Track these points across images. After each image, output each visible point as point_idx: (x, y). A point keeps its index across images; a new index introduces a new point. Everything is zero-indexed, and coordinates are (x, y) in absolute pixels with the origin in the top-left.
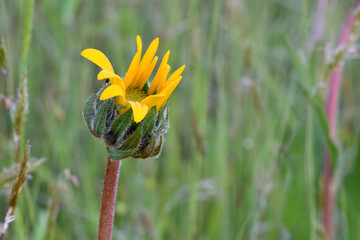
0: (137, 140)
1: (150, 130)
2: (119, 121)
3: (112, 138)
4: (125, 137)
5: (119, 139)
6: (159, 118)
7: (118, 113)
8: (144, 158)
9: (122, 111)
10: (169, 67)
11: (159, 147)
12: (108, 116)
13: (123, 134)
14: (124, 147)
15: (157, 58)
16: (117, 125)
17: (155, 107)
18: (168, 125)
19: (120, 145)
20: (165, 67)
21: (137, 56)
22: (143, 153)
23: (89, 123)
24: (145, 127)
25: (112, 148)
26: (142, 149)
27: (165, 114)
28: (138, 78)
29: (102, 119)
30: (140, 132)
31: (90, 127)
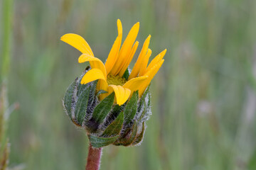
0: (119, 126)
1: (132, 116)
2: (101, 107)
3: (93, 125)
4: (106, 124)
5: (100, 126)
6: (141, 104)
7: (99, 98)
8: (126, 145)
9: (104, 97)
10: (150, 51)
11: (142, 134)
12: (89, 103)
13: (105, 120)
14: (106, 134)
15: (137, 43)
16: (99, 111)
17: (137, 92)
18: (150, 113)
19: (102, 132)
20: (147, 51)
21: (119, 39)
22: (125, 140)
23: (69, 111)
24: (127, 113)
25: (94, 136)
26: (124, 136)
27: (147, 100)
28: (118, 65)
29: (83, 106)
30: (122, 117)
31: (70, 115)
